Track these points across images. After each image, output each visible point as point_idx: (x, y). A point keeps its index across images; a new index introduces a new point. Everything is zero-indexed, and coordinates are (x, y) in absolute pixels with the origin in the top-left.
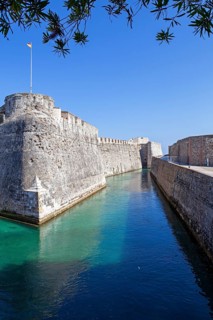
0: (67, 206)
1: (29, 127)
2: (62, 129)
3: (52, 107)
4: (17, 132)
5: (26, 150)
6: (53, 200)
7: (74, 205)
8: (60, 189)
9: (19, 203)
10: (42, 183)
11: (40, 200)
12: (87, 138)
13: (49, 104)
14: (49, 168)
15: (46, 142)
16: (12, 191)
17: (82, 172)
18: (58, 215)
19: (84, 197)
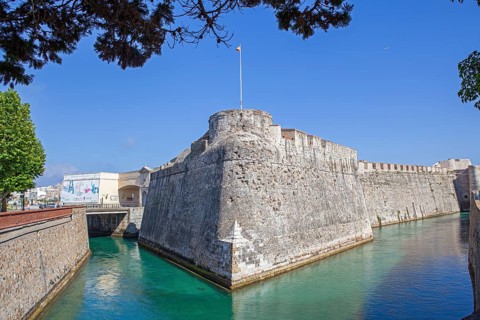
0: (285, 266)
1: (230, 154)
2: (283, 154)
3: (266, 125)
4: (217, 162)
5: (226, 185)
6: (260, 257)
7: (302, 266)
8: (275, 241)
9: (214, 256)
10: (244, 231)
11: (236, 254)
12: (333, 166)
13: (263, 121)
14: (255, 210)
15: (252, 175)
16: (208, 240)
17: (321, 217)
18: (267, 279)
19: (321, 255)
